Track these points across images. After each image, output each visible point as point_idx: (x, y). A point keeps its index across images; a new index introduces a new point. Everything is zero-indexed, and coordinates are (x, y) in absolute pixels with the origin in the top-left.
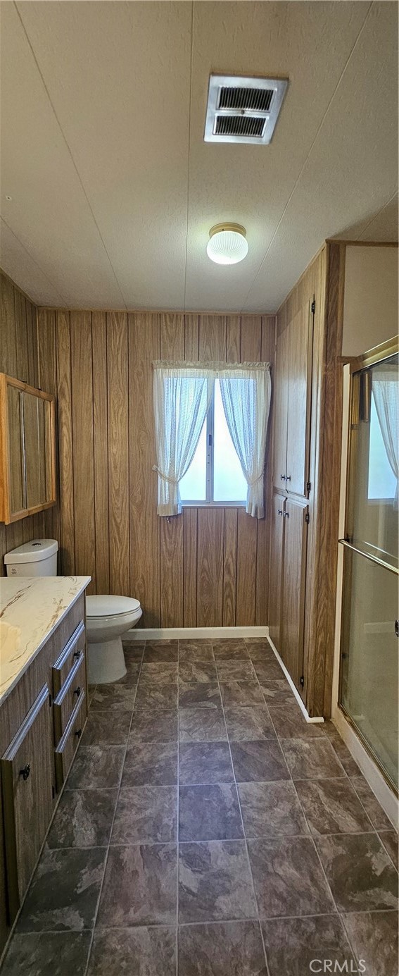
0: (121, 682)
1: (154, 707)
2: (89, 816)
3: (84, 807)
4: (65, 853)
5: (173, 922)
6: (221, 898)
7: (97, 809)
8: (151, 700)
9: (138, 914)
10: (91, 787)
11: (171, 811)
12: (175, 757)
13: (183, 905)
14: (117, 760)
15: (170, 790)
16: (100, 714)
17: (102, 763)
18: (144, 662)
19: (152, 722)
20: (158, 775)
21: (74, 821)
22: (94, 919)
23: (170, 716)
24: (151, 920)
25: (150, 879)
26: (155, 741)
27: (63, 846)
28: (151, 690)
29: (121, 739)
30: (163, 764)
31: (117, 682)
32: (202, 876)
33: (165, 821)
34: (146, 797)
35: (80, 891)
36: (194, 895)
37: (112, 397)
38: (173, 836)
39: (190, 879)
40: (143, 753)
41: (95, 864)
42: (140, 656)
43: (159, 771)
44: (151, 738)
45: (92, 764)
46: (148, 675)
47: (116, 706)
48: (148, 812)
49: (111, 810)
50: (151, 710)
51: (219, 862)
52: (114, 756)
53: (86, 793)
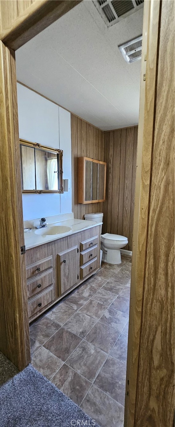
0: (117, 265)
1: (124, 274)
2: (89, 291)
3: (89, 289)
4: (79, 295)
5: (97, 320)
6: (113, 323)
7: (92, 290)
8: (124, 273)
9: (90, 314)
10: (93, 285)
11: (112, 299)
12: (122, 289)
13: (101, 318)
14: (104, 283)
15: (115, 295)
16: (106, 270)
17: (99, 282)
18: (129, 262)
19: (120, 278)
20: (114, 290)
21: (85, 290)
22: (79, 309)
23: (127, 278)
24: (92, 317)
25: (96, 310)
26: (118, 283)
27: (80, 293)
28: (126, 270)
29: (108, 278)
30: (117, 288)
31: (116, 265)
32: (111, 316)
33: (109, 301)
34: (107, 294)
35: (79, 303)
36: (106, 318)
37: (127, 161)
38: (109, 305)
39: (107, 315)
40: (113, 284)
41: (85, 300)
42: (128, 260)
43: (115, 289)
44: (118, 282)
45: (96, 281)
46: (128, 266)
47: (111, 270)
48: (105, 297)
49: (96, 292)
50: (122, 275)
51: (118, 316)
52: (104, 281)
53: (91, 286)
